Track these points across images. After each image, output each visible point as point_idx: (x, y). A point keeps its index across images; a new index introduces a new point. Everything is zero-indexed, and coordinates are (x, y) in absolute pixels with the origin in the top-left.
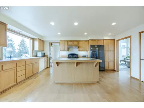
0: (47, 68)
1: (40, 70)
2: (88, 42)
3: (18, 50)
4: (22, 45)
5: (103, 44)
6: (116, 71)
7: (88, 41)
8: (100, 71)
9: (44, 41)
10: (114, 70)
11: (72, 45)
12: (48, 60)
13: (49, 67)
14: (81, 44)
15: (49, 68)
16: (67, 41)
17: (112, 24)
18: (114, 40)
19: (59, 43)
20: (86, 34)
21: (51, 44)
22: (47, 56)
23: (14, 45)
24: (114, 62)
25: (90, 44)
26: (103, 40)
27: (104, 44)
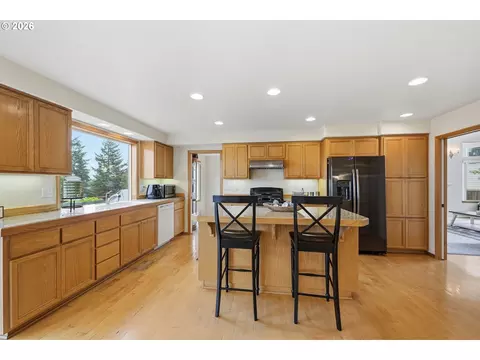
0: (182, 233)
1: (161, 242)
2: (321, 146)
3: (95, 173)
4: (106, 157)
5: (377, 154)
6: (432, 256)
7: (321, 143)
8: (361, 253)
9: (170, 149)
10: (426, 253)
11: (265, 158)
12: (184, 207)
13: (186, 231)
14: (294, 156)
15: (189, 234)
16: (247, 144)
17: (410, 84)
18: (426, 136)
19: (221, 152)
20: (311, 119)
21: (195, 156)
22: (181, 196)
23: (84, 158)
24: (425, 219)
25: (327, 154)
26: (379, 137)
27: (385, 153)
